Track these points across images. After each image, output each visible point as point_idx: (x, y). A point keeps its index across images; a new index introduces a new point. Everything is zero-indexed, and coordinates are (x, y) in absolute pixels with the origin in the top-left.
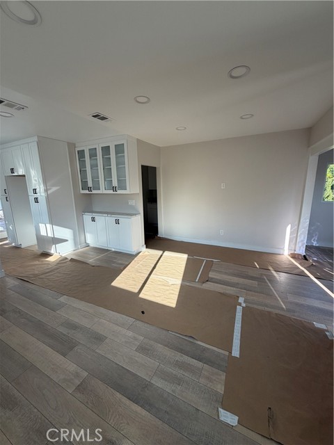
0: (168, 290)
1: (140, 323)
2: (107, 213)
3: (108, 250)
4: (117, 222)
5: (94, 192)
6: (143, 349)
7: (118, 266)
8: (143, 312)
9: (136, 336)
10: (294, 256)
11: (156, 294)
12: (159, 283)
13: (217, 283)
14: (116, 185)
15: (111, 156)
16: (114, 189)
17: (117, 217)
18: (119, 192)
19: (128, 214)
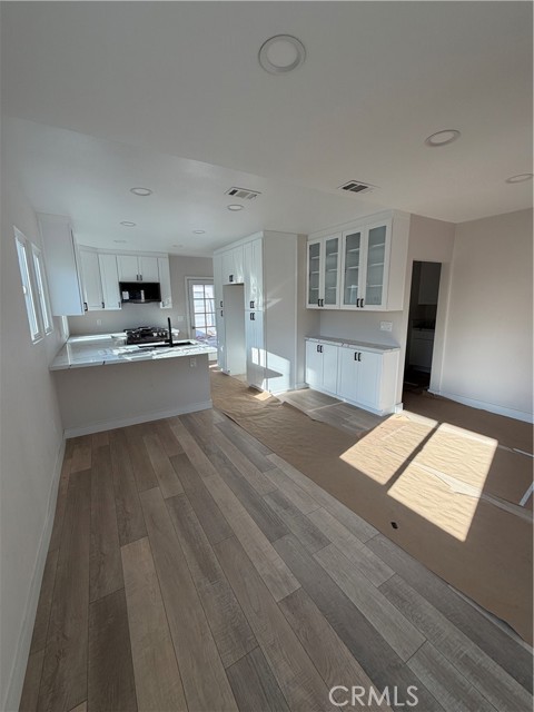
0: (447, 501)
1: (390, 543)
2: (343, 341)
3: (335, 400)
4: (357, 357)
5: (326, 307)
6: (393, 594)
7: (352, 429)
8: (394, 525)
9: (381, 563)
12: (429, 481)
14: (364, 297)
15: (361, 249)
16: (359, 303)
17: (359, 349)
18: (367, 308)
19: (377, 347)
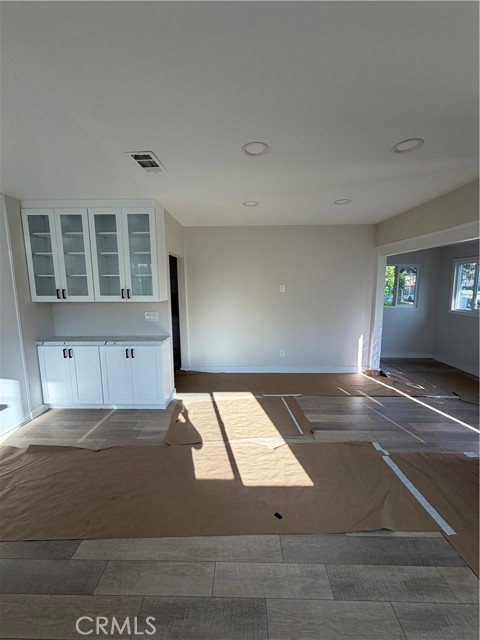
0: (277, 460)
1: (293, 538)
2: (106, 339)
3: (102, 412)
4: (130, 354)
5: (70, 299)
6: (344, 589)
7: (151, 437)
8: (278, 515)
9: (310, 567)
10: (370, 373)
11: (266, 473)
12: (254, 451)
13: (329, 429)
14: (129, 287)
15: (119, 233)
16: (125, 293)
17: (129, 345)
18: (135, 299)
19: (148, 339)
